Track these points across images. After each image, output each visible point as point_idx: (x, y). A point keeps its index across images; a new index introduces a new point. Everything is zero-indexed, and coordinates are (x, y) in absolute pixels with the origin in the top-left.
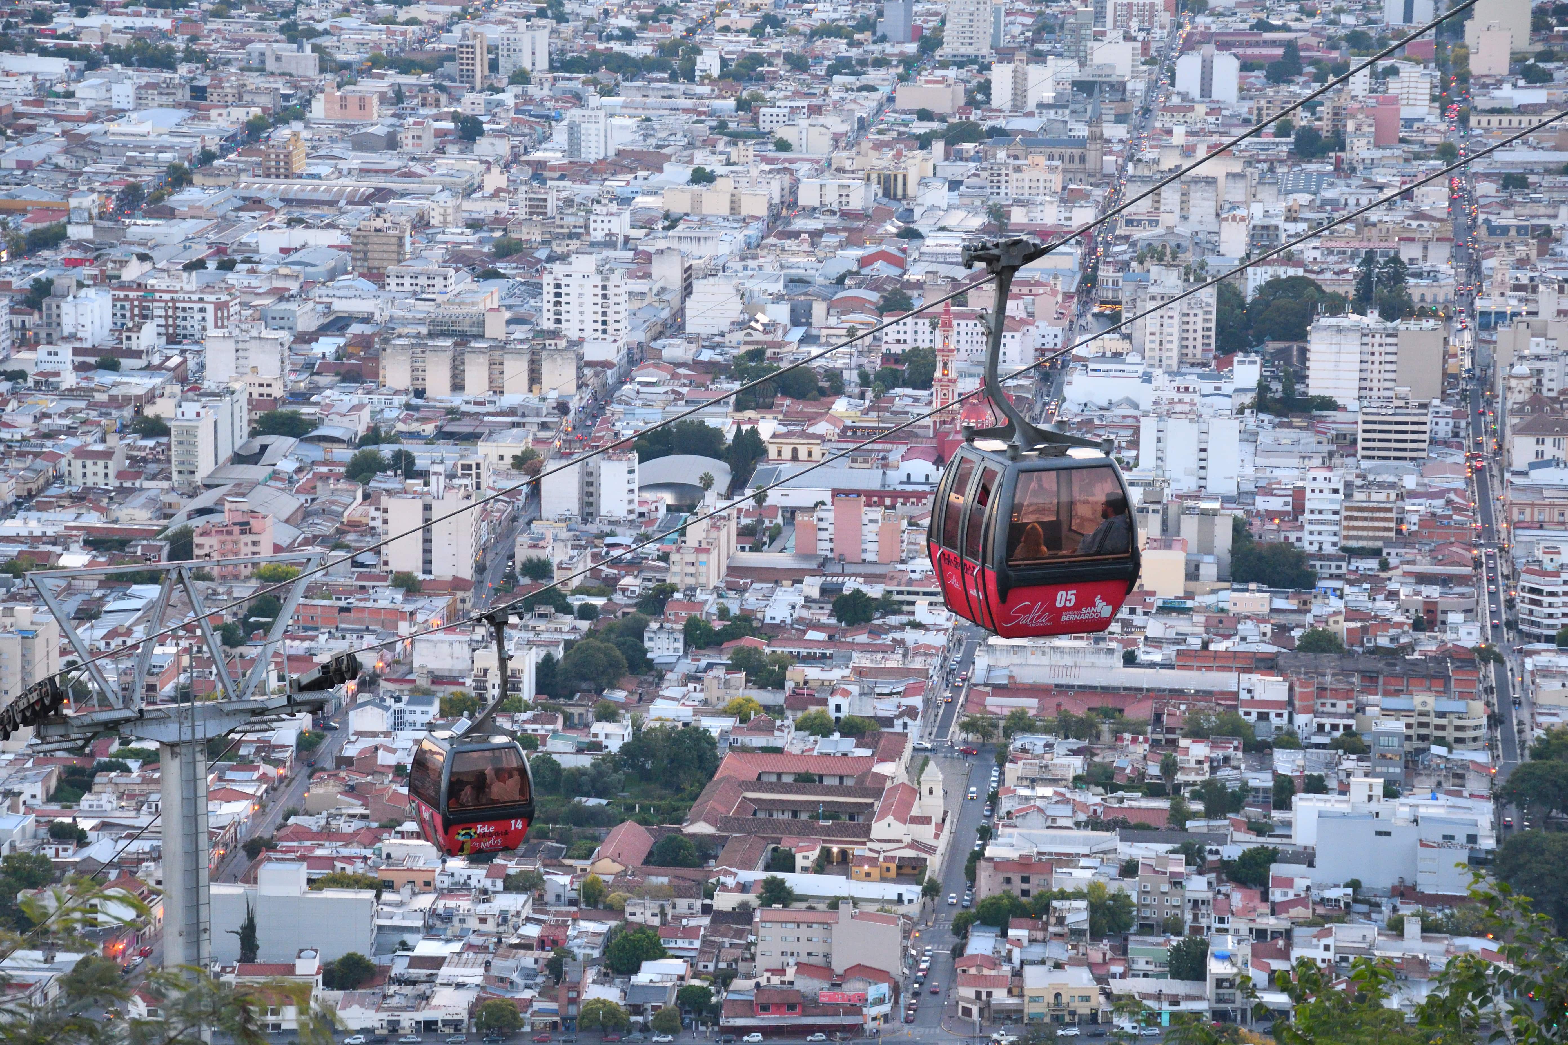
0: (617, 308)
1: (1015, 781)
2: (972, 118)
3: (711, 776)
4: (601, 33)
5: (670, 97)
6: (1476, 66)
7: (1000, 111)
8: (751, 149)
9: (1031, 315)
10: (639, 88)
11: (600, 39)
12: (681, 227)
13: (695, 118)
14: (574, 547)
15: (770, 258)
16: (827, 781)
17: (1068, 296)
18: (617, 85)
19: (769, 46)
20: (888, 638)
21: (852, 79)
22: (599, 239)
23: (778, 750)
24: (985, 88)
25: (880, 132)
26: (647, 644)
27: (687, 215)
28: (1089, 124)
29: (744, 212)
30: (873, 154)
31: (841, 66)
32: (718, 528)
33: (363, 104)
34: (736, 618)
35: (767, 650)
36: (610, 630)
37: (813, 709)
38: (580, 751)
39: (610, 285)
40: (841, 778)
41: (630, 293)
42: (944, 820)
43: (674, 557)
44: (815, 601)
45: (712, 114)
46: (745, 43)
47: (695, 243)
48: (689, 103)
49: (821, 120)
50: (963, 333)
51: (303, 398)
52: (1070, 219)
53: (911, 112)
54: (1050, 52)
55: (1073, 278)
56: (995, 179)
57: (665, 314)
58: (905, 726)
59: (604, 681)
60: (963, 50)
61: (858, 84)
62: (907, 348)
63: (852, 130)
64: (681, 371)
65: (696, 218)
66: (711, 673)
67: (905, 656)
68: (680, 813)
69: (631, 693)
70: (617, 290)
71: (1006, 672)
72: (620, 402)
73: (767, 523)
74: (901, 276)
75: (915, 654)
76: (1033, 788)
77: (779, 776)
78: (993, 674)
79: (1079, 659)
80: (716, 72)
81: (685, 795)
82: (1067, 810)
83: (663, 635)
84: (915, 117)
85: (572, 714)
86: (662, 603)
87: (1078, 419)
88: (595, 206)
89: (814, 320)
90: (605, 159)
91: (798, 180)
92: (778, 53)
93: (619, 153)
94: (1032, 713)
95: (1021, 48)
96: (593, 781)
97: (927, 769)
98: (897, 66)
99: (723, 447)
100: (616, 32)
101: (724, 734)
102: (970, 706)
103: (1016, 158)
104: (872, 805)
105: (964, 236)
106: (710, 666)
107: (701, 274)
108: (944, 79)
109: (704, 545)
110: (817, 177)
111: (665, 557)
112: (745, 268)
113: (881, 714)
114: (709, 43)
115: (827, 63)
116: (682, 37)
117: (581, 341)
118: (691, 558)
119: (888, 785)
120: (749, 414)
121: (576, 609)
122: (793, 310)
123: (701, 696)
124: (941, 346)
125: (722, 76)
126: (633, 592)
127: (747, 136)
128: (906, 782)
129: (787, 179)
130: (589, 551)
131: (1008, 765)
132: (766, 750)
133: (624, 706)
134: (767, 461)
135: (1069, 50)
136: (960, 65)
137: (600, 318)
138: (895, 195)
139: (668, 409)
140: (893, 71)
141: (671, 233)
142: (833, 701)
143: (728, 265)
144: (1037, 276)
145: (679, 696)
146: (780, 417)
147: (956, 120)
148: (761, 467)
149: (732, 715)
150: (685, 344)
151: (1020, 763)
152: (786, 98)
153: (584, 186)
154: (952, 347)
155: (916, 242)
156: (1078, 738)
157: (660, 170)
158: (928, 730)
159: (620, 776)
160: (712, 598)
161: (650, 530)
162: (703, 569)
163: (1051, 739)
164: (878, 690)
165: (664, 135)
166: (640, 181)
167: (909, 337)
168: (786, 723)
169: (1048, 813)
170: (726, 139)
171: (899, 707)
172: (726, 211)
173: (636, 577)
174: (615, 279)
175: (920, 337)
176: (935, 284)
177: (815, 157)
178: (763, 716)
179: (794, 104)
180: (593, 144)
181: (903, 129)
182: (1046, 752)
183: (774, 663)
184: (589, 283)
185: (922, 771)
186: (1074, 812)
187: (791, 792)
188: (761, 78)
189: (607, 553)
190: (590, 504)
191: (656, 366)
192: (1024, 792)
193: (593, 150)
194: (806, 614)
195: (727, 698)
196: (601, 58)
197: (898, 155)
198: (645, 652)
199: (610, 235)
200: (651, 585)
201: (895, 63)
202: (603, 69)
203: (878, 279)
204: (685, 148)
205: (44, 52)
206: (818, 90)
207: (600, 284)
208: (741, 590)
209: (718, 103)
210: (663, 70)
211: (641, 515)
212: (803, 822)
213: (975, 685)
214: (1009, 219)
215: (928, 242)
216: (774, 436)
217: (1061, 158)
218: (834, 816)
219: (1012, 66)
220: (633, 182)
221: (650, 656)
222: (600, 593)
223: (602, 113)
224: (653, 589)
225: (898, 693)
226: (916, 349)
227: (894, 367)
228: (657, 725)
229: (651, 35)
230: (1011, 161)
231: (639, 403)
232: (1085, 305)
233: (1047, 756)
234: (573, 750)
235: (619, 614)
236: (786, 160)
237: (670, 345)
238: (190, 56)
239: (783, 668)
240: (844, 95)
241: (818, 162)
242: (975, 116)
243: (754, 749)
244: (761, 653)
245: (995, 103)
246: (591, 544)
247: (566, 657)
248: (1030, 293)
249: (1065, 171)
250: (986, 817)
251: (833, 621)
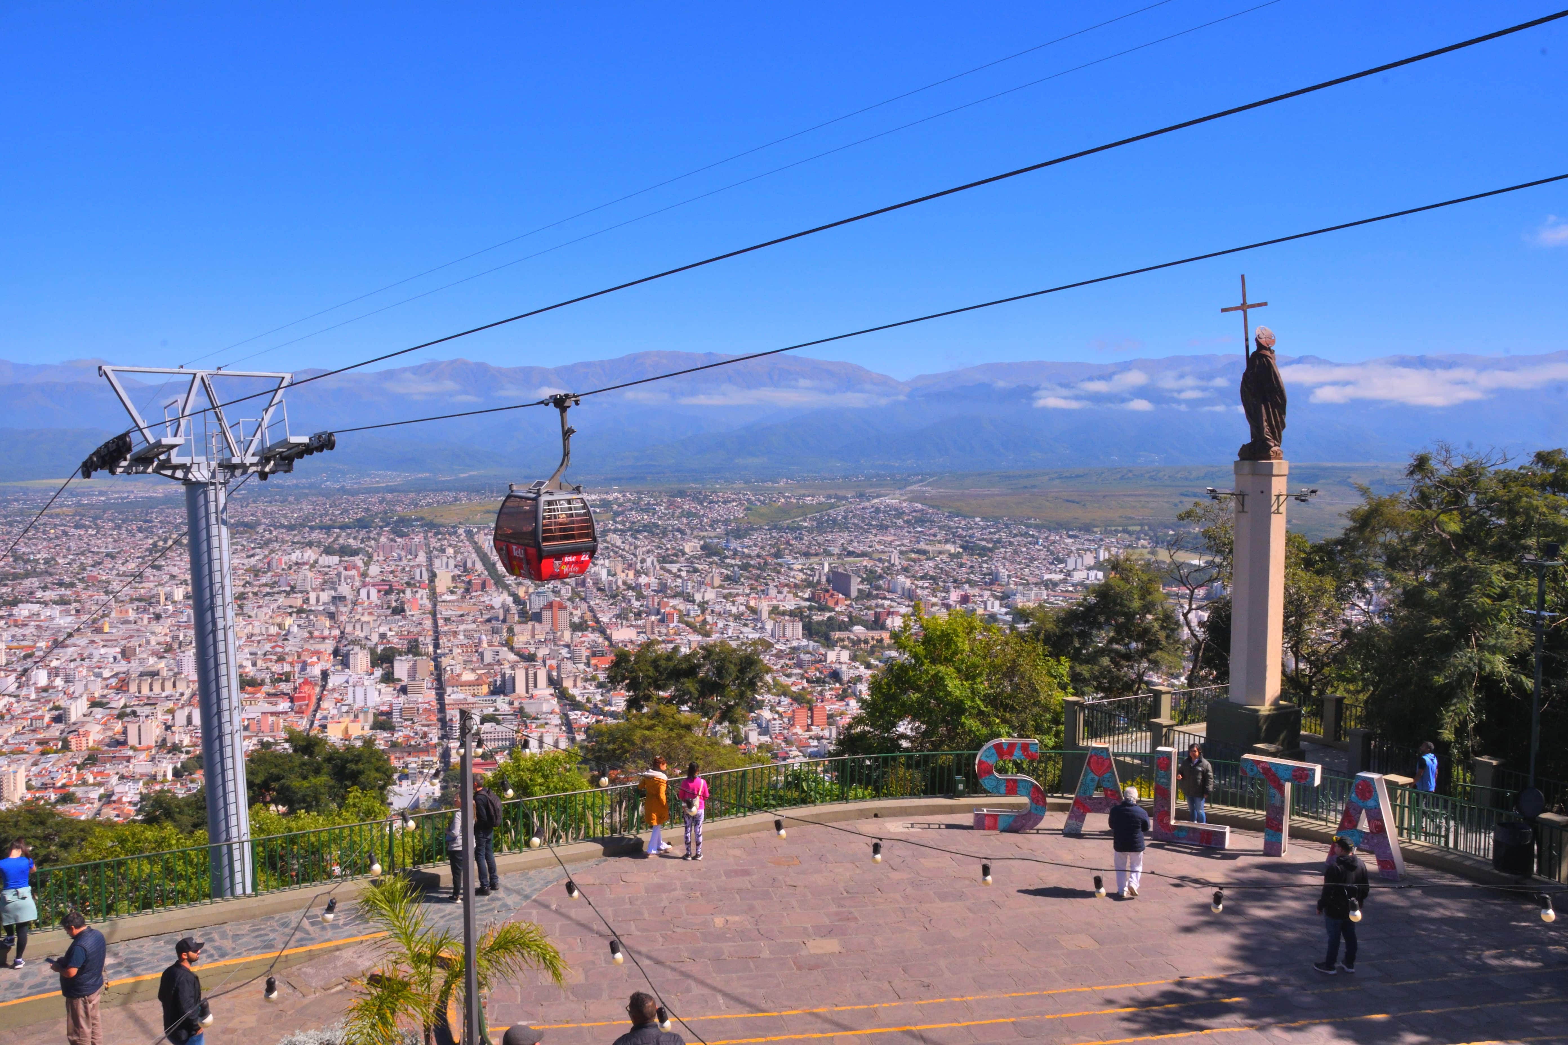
6: (438, 590)
7: (312, 605)
24: (308, 599)
25: (279, 612)
31: (268, 594)
33: (127, 612)
46: (242, 589)
51: (104, 696)
53: (287, 606)
84: (289, 608)
177: (260, 620)
179: (254, 606)
181: (285, 611)
197: (284, 619)
201: (283, 593)
203: (276, 653)
205: (32, 603)
206: (261, 601)
217: (329, 617)
219: (315, 593)
226: (286, 672)
227: (280, 677)
230: (315, 619)
238: (75, 601)
240: (268, 602)
242: (305, 606)
245: (311, 603)
249: (330, 621)
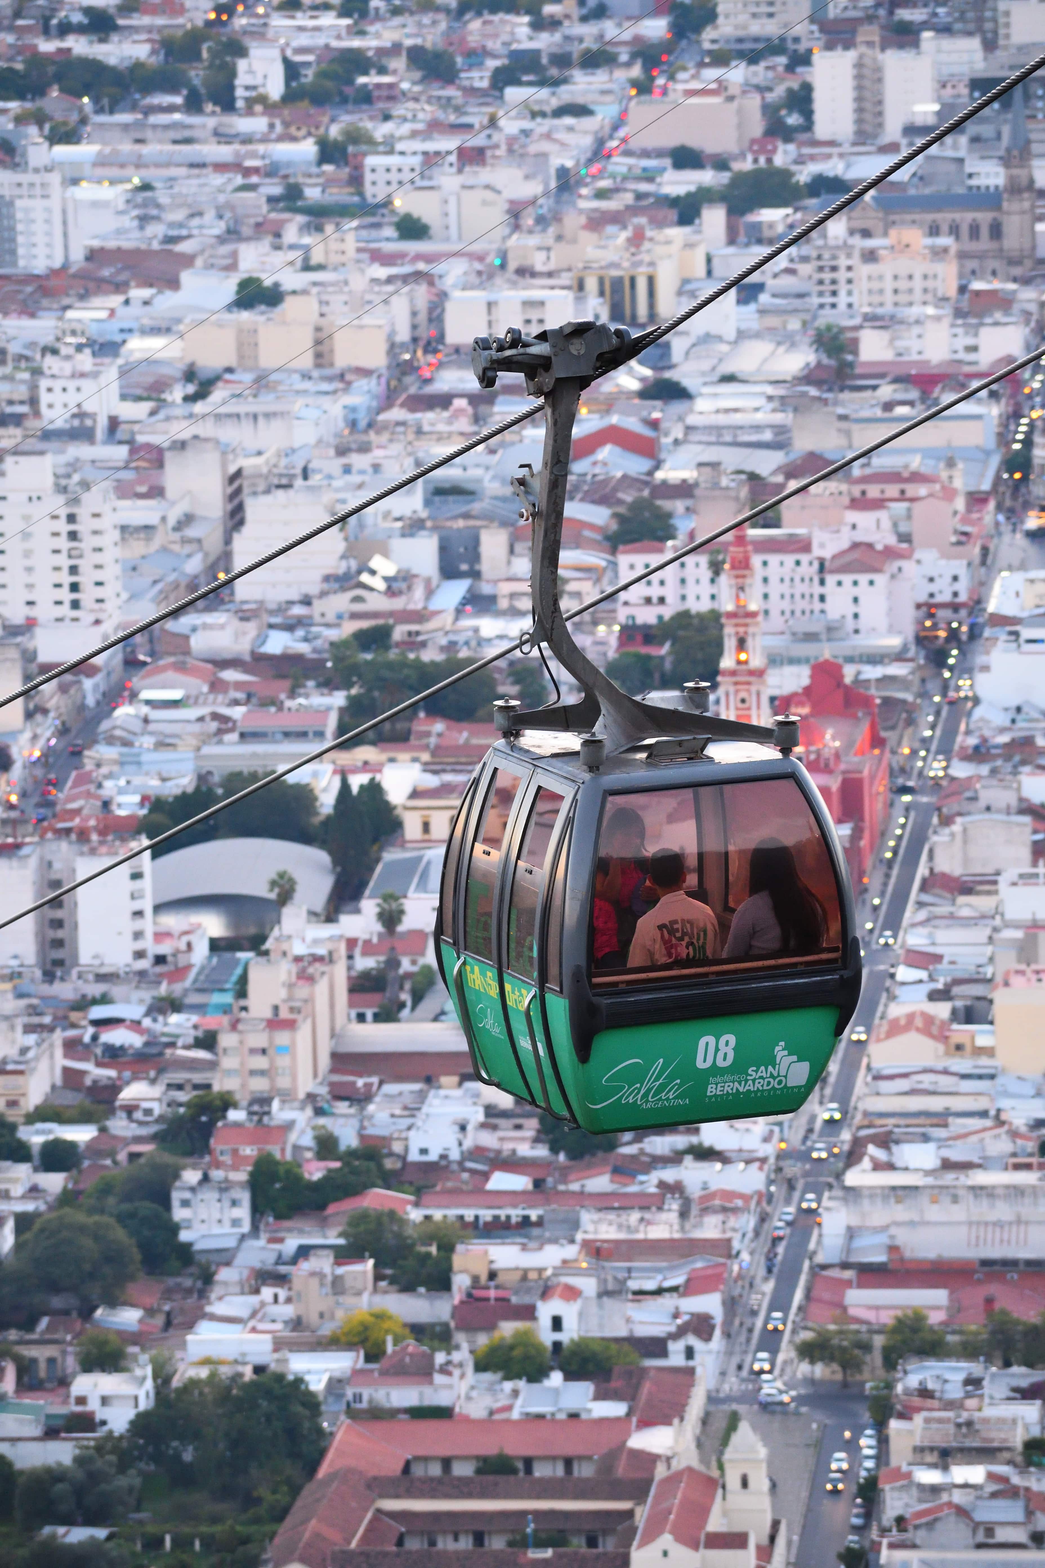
0: (98, 558)
1: (909, 1456)
2: (779, 160)
3: (312, 1467)
4: (46, 20)
5: (188, 141)
7: (832, 143)
8: (350, 238)
9: (905, 538)
10: (126, 127)
11: (46, 31)
12: (218, 395)
13: (239, 180)
14: (29, 1029)
15: (396, 448)
16: (541, 1471)
17: (976, 499)
18: (84, 121)
19: (378, 35)
20: (650, 1182)
21: (544, 93)
22: (59, 424)
23: (443, 1413)
24: (803, 99)
25: (601, 194)
26: (179, 1214)
27: (230, 370)
28: (1006, 161)
29: (342, 359)
30: (588, 238)
31: (520, 68)
32: (311, 979)
34: (352, 1154)
35: (415, 1215)
36: (106, 1189)
37: (508, 1329)
38: (51, 1433)
39: (83, 513)
40: (568, 1463)
41: (124, 529)
42: (772, 1539)
43: (226, 1040)
44: (505, 1114)
45: (272, 171)
46: (331, 31)
47: (247, 426)
48: (224, 152)
49: (484, 175)
50: (774, 580)
52: (974, 349)
53: (659, 153)
54: (925, 25)
55: (985, 463)
56: (827, 276)
57: (194, 565)
58: (690, 1353)
59: (94, 1290)
60: (756, 28)
61: (555, 103)
62: (668, 612)
63: (546, 194)
64: (230, 675)
65: (248, 378)
66: (305, 1266)
67: (684, 1214)
68: (252, 1548)
69: (150, 1312)
70: (96, 524)
71: (882, 1239)
72: (111, 740)
73: (406, 966)
74: (650, 473)
75: (705, 1210)
76: (945, 1468)
77: (447, 1463)
78: (858, 1243)
79: (1026, 1209)
80: (275, 89)
81: (262, 1510)
82: (1013, 1510)
83: (210, 1195)
84: (667, 162)
85: (34, 1361)
86: (207, 1131)
87: (1004, 739)
88: (49, 360)
89: (485, 566)
90: (65, 267)
91: (443, 296)
92: (396, 48)
93: (93, 255)
94: (935, 1318)
95: (870, 19)
96: (79, 1492)
97: (736, 1439)
98: (628, 65)
99: (316, 820)
100: (77, 18)
101: (335, 1385)
102: (815, 1309)
103: (866, 233)
104: (630, 1514)
105: (770, 390)
106: (304, 1252)
107: (261, 488)
108: (721, 87)
109: (284, 1014)
110: (480, 286)
111: (208, 1041)
112: (347, 470)
113: (642, 1331)
114: (260, 33)
115: (492, 64)
116: (209, 24)
117: (31, 624)
118: (259, 1039)
119: (661, 1471)
120: (366, 753)
121: (36, 1151)
122: (444, 549)
123: (288, 1311)
124: (730, 607)
125: (290, 97)
126: (148, 1112)
127: (341, 212)
128: (695, 1463)
129: (422, 293)
130: (59, 1036)
131: (894, 1424)
132: (420, 1413)
133: (137, 1338)
134: (403, 844)
135: (962, 18)
136: (753, 58)
137: (67, 579)
138: (634, 316)
139: (206, 750)
140: (621, 75)
141: (199, 407)
142: (546, 1311)
143: (311, 466)
144: (915, 463)
145: (244, 1313)
146: (426, 757)
147: (746, 165)
148: (390, 855)
149: (350, 1346)
150: (236, 623)
151: (919, 1419)
152: (414, 134)
153: (26, 322)
154: (753, 607)
155: (677, 407)
156: (1030, 1365)
157: (174, 284)
158: (735, 1360)
159: (130, 1480)
160: (302, 1118)
161: (178, 988)
162: (283, 1061)
163: (975, 1368)
164: (633, 1285)
165: (178, 216)
166: (135, 310)
167: (671, 592)
168: (456, 1356)
169: (979, 1516)
170: (301, 219)
171: (676, 1315)
172: (307, 361)
173: (153, 1082)
174: (91, 501)
175: (691, 590)
176: (716, 486)
177: (476, 247)
178: (412, 1345)
179: (431, 146)
180: (40, 239)
181: (644, 187)
182: (968, 1395)
183: (428, 1239)
184: (41, 510)
185: (725, 1441)
186: (1029, 1513)
187: (469, 1496)
188: (366, 97)
189: (95, 1038)
190: (59, 943)
191: (180, 668)
192: (929, 1476)
193: (41, 251)
194: (489, 1140)
195: (340, 1314)
196: (51, 70)
197: (638, 239)
198: (175, 1229)
199: (81, 415)
200: (182, 1096)
201: (624, 58)
202: (55, 93)
203: (606, 482)
204: (221, 240)
206: (476, 117)
207: (63, 512)
208: (361, 1099)
209: (283, 151)
210: (173, 90)
211: (160, 960)
212: (496, 1554)
213: (824, 1267)
214: (855, 352)
215: (701, 404)
216: (415, 794)
217: (954, 230)
218: (556, 1540)
219: (851, 55)
220: (122, 311)
221: (184, 1236)
222: (83, 1118)
223: (55, 179)
224: (187, 1105)
225: (674, 1289)
226: (684, 616)
227: (644, 650)
228: (203, 1373)
229: (146, 20)
230: (858, 242)
231: (148, 741)
232: (1014, 515)
233: (971, 1403)
234: (37, 1432)
235: (122, 1157)
236: (419, 257)
237: (205, 626)
239: (447, 1248)
240: (527, 124)
241: (481, 258)
242: (783, 155)
243: (392, 1414)
244: (403, 1222)
245: (822, 129)
246: (63, 1021)
247: (18, 1246)
248: (902, 496)
249: (962, 256)
250: (856, 1529)
251: (542, 1152)
